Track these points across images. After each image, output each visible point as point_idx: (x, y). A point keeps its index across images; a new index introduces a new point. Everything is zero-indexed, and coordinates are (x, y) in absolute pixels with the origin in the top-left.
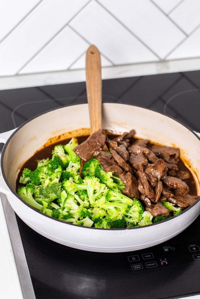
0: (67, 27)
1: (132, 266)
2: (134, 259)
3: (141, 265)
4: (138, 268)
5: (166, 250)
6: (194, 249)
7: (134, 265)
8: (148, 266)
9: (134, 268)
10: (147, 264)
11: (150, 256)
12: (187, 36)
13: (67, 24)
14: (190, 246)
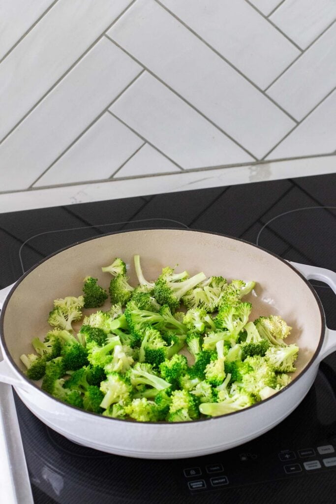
0: (107, 113)
1: (190, 484)
2: (193, 472)
3: (203, 482)
4: (198, 486)
5: (244, 459)
6: (287, 456)
7: (192, 483)
8: (214, 484)
9: (191, 487)
10: (213, 480)
11: (218, 468)
12: (298, 123)
13: (106, 109)
14: (282, 452)
